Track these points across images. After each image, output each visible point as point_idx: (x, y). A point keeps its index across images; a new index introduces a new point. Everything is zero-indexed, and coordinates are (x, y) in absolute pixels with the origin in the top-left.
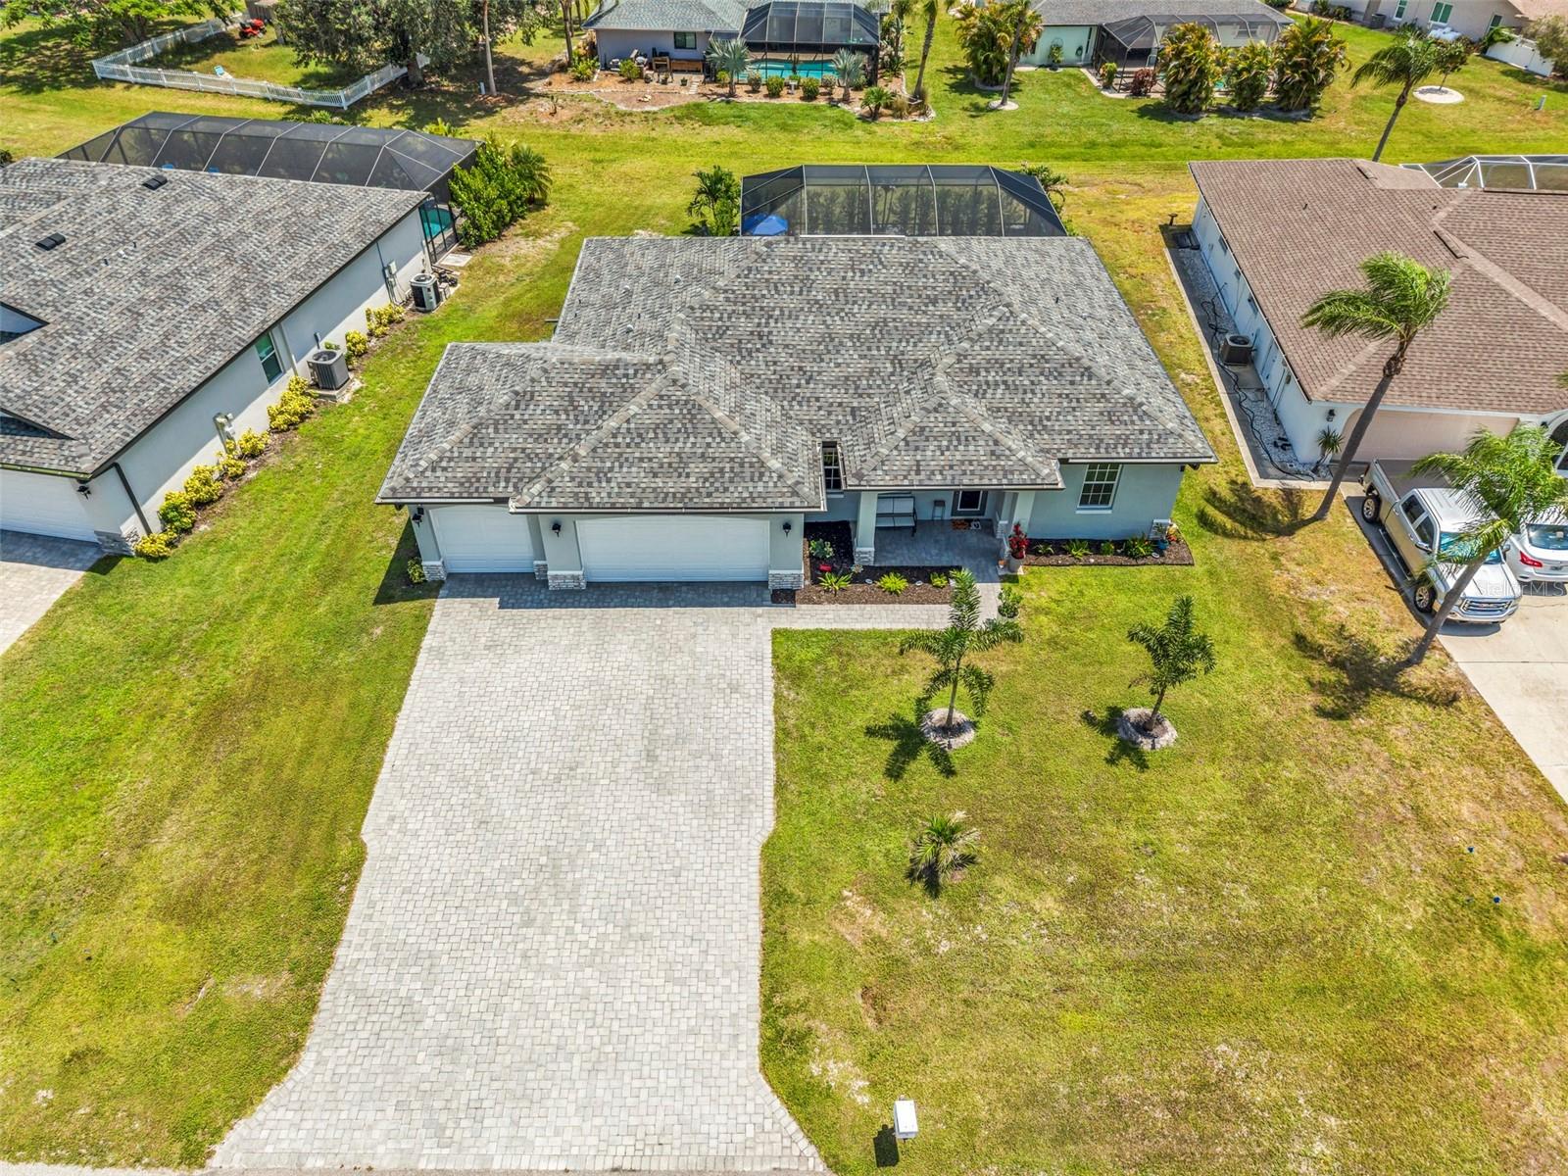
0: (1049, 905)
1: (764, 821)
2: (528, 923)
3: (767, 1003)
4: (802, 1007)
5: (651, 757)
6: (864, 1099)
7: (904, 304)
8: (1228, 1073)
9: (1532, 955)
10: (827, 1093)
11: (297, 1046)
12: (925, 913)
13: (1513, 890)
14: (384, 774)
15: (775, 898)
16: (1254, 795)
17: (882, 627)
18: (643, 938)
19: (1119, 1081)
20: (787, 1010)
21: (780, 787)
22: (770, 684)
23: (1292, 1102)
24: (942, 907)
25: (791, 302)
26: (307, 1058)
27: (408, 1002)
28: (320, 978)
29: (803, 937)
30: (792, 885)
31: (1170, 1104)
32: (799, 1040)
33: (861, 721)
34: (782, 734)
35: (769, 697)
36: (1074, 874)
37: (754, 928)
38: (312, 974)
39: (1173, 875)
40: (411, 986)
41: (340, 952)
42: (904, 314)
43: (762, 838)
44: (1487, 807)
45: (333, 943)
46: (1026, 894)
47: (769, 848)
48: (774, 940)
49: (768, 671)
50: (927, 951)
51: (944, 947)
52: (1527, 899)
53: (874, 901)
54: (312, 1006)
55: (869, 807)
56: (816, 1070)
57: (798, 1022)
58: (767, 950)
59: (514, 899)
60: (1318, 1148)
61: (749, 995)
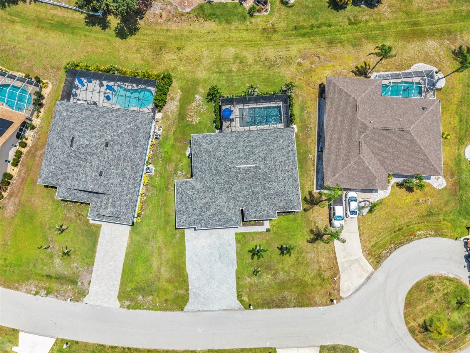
0: (269, 276)
1: (236, 267)
2: (210, 283)
3: (237, 291)
4: (241, 291)
5: (220, 258)
6: (248, 301)
7: (254, 180)
8: (286, 296)
9: (324, 280)
10: (244, 301)
11: (188, 299)
12: (255, 278)
13: (325, 271)
14: (187, 262)
15: (238, 278)
16: (297, 259)
17: (251, 231)
18: (223, 284)
19: (274, 297)
20: (239, 292)
21: (237, 262)
22: (235, 244)
23: (291, 299)
24: (257, 277)
25: (235, 181)
26: (190, 300)
27: (198, 293)
28: (188, 291)
29: (241, 283)
30: (240, 276)
31: (279, 300)
32: (241, 295)
33: (248, 249)
34: (237, 253)
35: (235, 247)
36: (273, 272)
37: (235, 282)
38: (187, 290)
39: (285, 271)
40: (198, 291)
41: (189, 287)
42: (254, 182)
43: (235, 270)
44: (326, 259)
45: (188, 286)
46: (267, 275)
47: (236, 271)
48: (238, 284)
49: (235, 241)
50: (255, 283)
51: (257, 282)
52: (326, 273)
53: (249, 277)
54: (188, 294)
55: (249, 264)
56: (243, 298)
57: (241, 293)
58: (237, 285)
59: (207, 280)
60: (293, 304)
61: (235, 290)
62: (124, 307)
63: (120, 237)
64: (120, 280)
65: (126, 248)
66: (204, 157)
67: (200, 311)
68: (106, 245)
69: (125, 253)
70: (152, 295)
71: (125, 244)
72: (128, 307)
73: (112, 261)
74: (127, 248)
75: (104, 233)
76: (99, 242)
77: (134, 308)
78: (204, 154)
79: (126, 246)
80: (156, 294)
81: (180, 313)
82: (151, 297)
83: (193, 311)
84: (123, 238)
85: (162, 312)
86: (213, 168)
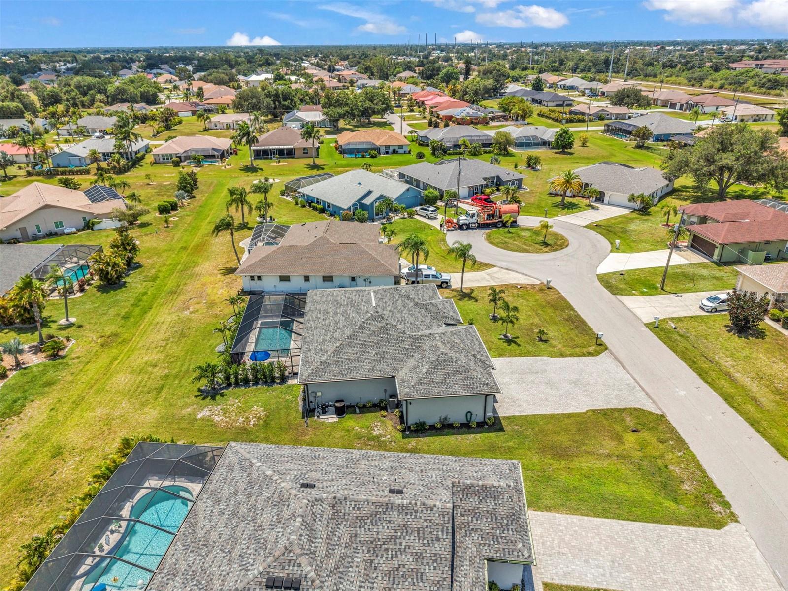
2: (589, 384)
4: (582, 353)
5: (537, 373)
6: (594, 347)
10: (596, 350)
11: (635, 409)
12: (554, 342)
15: (562, 356)
18: (582, 370)
20: (585, 354)
21: (536, 356)
23: (565, 314)
26: (636, 406)
27: (616, 396)
29: (569, 353)
30: (559, 354)
31: (573, 323)
32: (588, 353)
33: (507, 347)
34: (520, 356)
37: (570, 358)
38: (619, 410)
40: (613, 397)
41: (613, 407)
43: (549, 358)
45: (612, 409)
47: (551, 357)
48: (572, 356)
53: (554, 347)
54: (625, 409)
56: (593, 351)
59: (585, 386)
60: (572, 312)
61: (584, 358)
62: (732, 513)
63: (562, 531)
64: (672, 527)
65: (585, 518)
66: (352, 357)
67: (647, 394)
68: (598, 567)
69: (598, 519)
70: (666, 467)
71: (575, 519)
72: (726, 505)
73: (635, 548)
74: (582, 515)
75: (565, 575)
76: (596, 586)
77: (719, 495)
78: (345, 356)
79: (581, 517)
80: (659, 462)
81: (670, 418)
82: (671, 468)
83: (654, 402)
84: (560, 525)
85: (690, 445)
86: (376, 339)
